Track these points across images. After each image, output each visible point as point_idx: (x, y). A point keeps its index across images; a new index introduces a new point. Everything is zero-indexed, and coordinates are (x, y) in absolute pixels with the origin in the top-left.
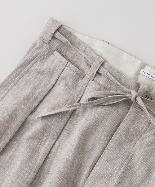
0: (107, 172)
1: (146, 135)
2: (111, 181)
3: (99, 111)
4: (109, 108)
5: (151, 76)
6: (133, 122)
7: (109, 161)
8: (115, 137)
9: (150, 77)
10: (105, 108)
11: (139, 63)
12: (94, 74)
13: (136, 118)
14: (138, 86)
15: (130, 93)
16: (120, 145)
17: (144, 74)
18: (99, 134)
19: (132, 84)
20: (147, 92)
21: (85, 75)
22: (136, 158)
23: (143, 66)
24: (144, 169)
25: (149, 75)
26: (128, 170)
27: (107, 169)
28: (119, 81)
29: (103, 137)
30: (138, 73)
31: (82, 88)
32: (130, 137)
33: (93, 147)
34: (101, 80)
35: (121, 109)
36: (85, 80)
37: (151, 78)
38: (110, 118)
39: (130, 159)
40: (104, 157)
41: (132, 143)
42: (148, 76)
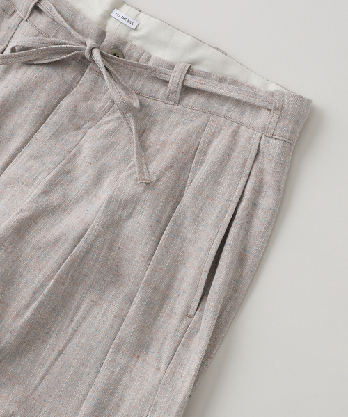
0: (27, 174)
1: (105, 119)
2: (32, 188)
3: (31, 73)
4: (46, 70)
5: (128, 21)
6: (86, 98)
7: (34, 157)
8: (53, 119)
9: (126, 22)
10: (41, 68)
12: (30, 9)
13: (92, 90)
14: (102, 35)
16: (59, 132)
17: (117, 18)
18: (25, 113)
19: (93, 31)
20: (116, 47)
21: (15, 11)
22: (81, 157)
23: (119, 4)
24: (91, 172)
25: (125, 19)
26: (64, 174)
27: (28, 169)
28: (72, 26)
29: (31, 117)
30: (107, 16)
31: (6, 34)
32: (77, 122)
33: (12, 135)
34: (41, 21)
35: (69, 74)
36: (14, 20)
37: (128, 24)
38: (48, 86)
39: (72, 158)
40: (27, 151)
41: (80, 132)
42: (123, 21)
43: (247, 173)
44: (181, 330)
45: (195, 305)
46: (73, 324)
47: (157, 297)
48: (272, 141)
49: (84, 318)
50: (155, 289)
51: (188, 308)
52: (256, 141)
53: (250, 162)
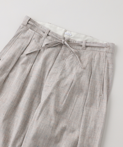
0: (55, 72)
1: (69, 56)
2: (58, 74)
3: (50, 49)
4: (53, 48)
6: (64, 53)
7: (56, 68)
8: (57, 58)
10: (52, 48)
11: (64, 30)
12: (47, 35)
13: (65, 50)
14: (64, 38)
15: (62, 41)
16: (60, 61)
17: (66, 34)
18: (51, 58)
19: (62, 38)
20: (68, 40)
21: (43, 36)
22: (66, 65)
23: (66, 31)
24: (70, 68)
26: (64, 70)
27: (55, 71)
28: (57, 37)
29: (53, 59)
30: (64, 34)
31: (42, 42)
32: (63, 58)
33: (49, 64)
34: (49, 38)
35: (58, 48)
36: (43, 38)
37: (69, 35)
38: (55, 52)
39: (64, 66)
40: (54, 67)
41: (64, 60)
42: (68, 34)
43: (105, 61)
44: (100, 99)
45: (101, 93)
46: (74, 103)
47: (93, 93)
48: (109, 54)
49: (76, 101)
50: (92, 91)
51: (100, 93)
52: (105, 54)
53: (105, 59)
